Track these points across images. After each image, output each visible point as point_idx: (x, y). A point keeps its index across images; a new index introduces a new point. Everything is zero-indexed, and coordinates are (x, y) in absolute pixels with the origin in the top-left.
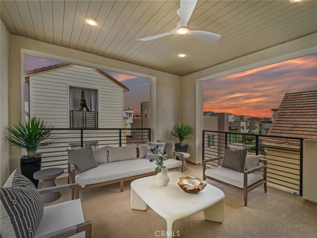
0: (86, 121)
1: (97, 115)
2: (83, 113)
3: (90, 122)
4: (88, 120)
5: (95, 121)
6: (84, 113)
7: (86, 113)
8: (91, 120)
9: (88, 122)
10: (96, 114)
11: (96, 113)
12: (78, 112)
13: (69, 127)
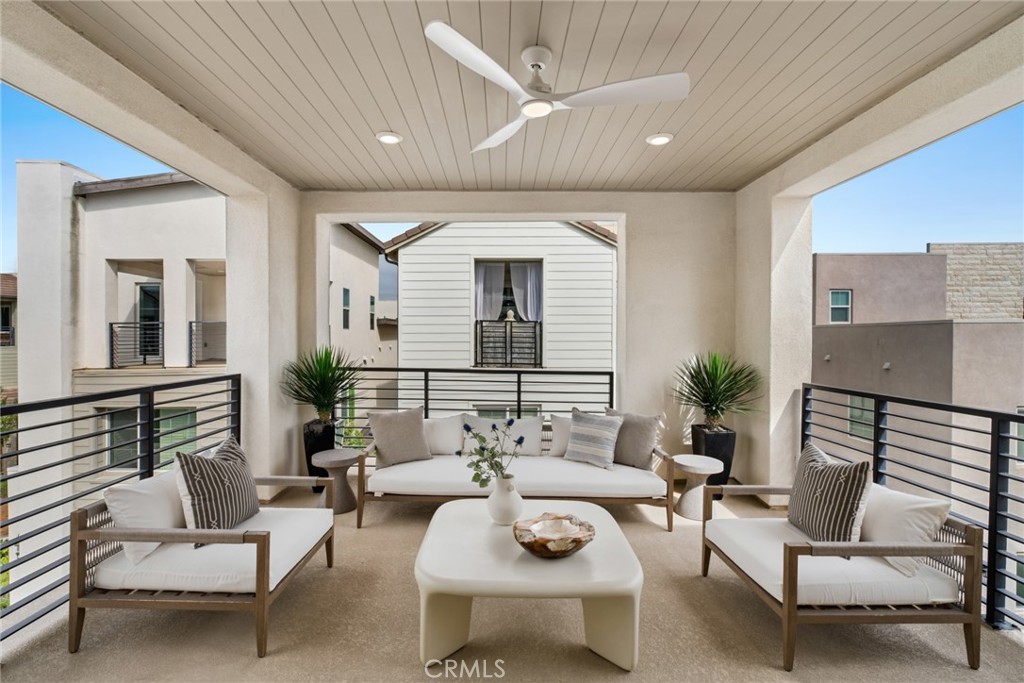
0: (511, 347)
1: (541, 331)
2: (505, 327)
3: (522, 351)
4: (518, 345)
5: (535, 348)
6: (508, 327)
7: (511, 327)
8: (524, 345)
9: (517, 350)
10: (538, 327)
11: (538, 324)
12: (495, 324)
13: (469, 364)
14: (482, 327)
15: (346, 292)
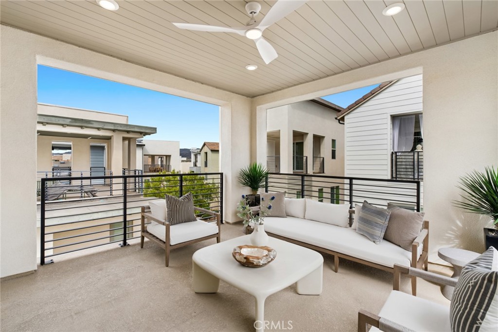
0: (418, 168)
2: (414, 155)
7: (418, 155)
12: (406, 154)
13: (389, 178)
14: (396, 156)
15: (334, 141)
